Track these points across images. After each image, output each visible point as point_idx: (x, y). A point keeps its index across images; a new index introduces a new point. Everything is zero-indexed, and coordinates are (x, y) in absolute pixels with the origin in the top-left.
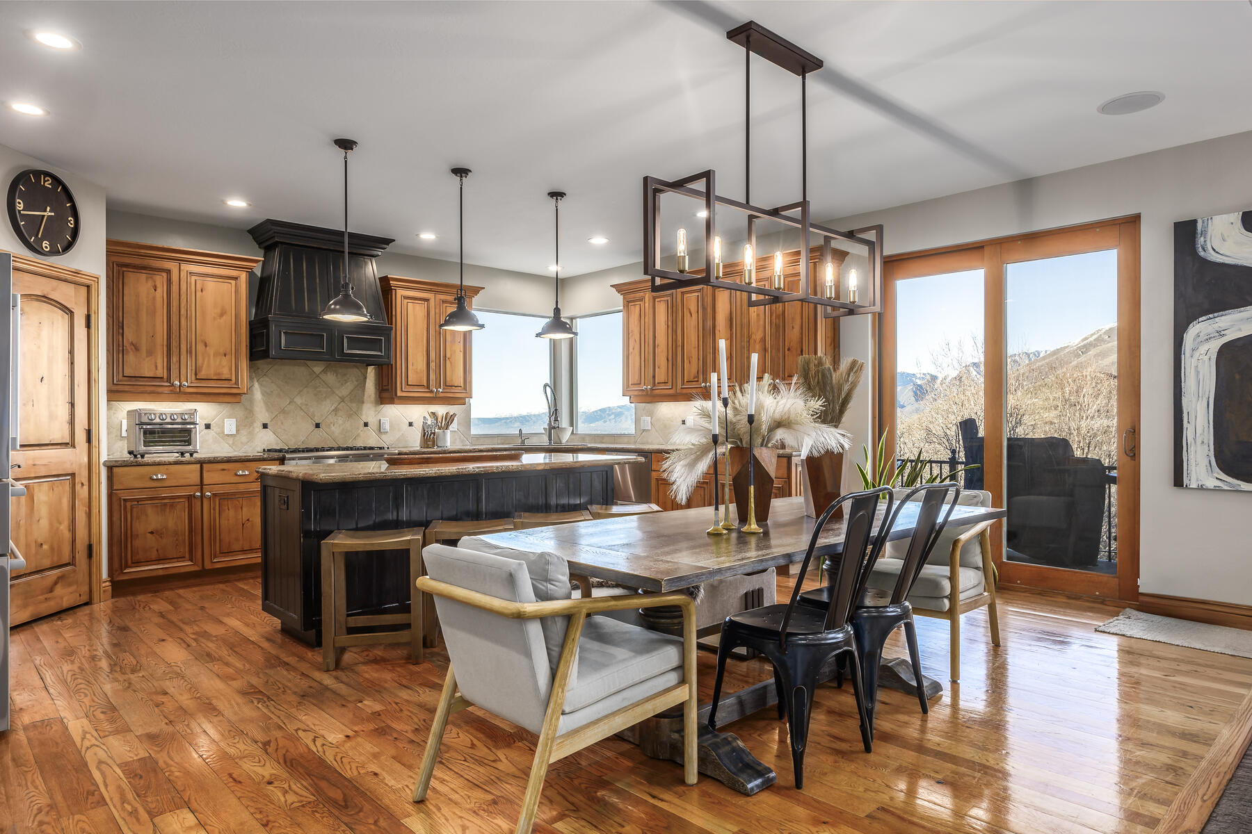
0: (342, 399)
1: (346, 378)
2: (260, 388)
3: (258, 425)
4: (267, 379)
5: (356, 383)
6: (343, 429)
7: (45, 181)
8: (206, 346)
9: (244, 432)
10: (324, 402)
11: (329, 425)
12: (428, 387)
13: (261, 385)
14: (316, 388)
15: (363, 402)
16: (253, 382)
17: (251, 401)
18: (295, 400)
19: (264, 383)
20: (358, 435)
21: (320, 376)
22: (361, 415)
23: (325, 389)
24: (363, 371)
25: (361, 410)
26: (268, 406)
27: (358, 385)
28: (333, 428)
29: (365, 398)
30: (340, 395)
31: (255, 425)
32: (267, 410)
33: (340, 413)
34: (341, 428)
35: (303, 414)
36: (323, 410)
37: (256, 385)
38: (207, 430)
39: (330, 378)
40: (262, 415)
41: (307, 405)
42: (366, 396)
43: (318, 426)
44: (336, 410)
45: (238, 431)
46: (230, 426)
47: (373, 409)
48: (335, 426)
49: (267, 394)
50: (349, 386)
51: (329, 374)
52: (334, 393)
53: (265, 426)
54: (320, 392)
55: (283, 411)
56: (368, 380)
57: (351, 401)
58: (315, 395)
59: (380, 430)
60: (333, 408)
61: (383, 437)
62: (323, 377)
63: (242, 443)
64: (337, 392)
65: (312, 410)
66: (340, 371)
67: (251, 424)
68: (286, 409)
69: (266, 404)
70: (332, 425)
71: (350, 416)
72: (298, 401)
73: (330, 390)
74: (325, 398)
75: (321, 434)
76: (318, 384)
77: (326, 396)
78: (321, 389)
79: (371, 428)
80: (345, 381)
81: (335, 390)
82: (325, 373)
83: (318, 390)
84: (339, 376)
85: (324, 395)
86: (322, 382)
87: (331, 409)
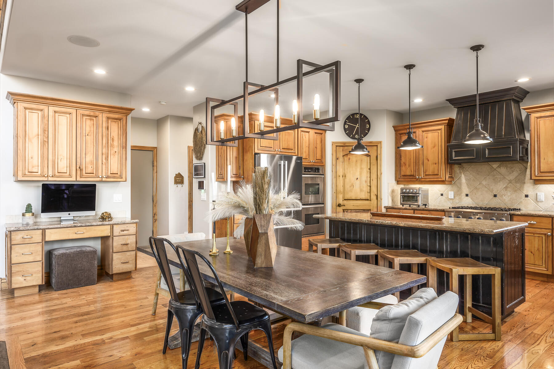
0: (510, 182)
1: (513, 170)
2: (465, 177)
3: (464, 194)
4: (468, 172)
5: (519, 172)
6: (511, 198)
7: (356, 116)
8: (428, 161)
9: (457, 198)
10: (499, 183)
11: (502, 196)
13: (465, 176)
14: (494, 176)
15: (524, 183)
16: (461, 174)
17: (460, 184)
18: (483, 182)
19: (467, 174)
20: (521, 202)
22: (523, 190)
23: (500, 176)
24: (524, 164)
25: (523, 187)
26: (468, 185)
27: (521, 173)
28: (504, 198)
29: (526, 180)
30: (509, 179)
31: (462, 195)
32: (468, 188)
33: (509, 189)
34: (510, 197)
35: (486, 189)
36: (499, 187)
37: (463, 176)
38: (442, 196)
39: (503, 170)
40: (465, 189)
41: (489, 185)
43: (495, 196)
44: (506, 188)
45: (454, 197)
46: (451, 195)
47: (532, 187)
48: (506, 196)
49: (468, 179)
50: (515, 174)
51: (502, 168)
52: (505, 178)
53: (467, 195)
54: (496, 178)
55: (476, 188)
56: (528, 170)
57: (516, 182)
58: (494, 179)
59: (537, 200)
60: (504, 186)
61: (540, 204)
62: (498, 170)
63: (456, 203)
64: (507, 178)
65: (491, 187)
66: (509, 166)
67: (460, 194)
68: (477, 187)
69: (467, 184)
70: (504, 196)
71: (515, 191)
72: (484, 183)
73: (502, 176)
74: (500, 181)
75: (497, 200)
76: (495, 174)
77: (500, 180)
78: (497, 176)
79: (530, 198)
80: (512, 171)
81: (505, 177)
82: (499, 167)
83: (495, 177)
84: (508, 169)
85: (499, 180)
86: (497, 173)
87: (503, 187)
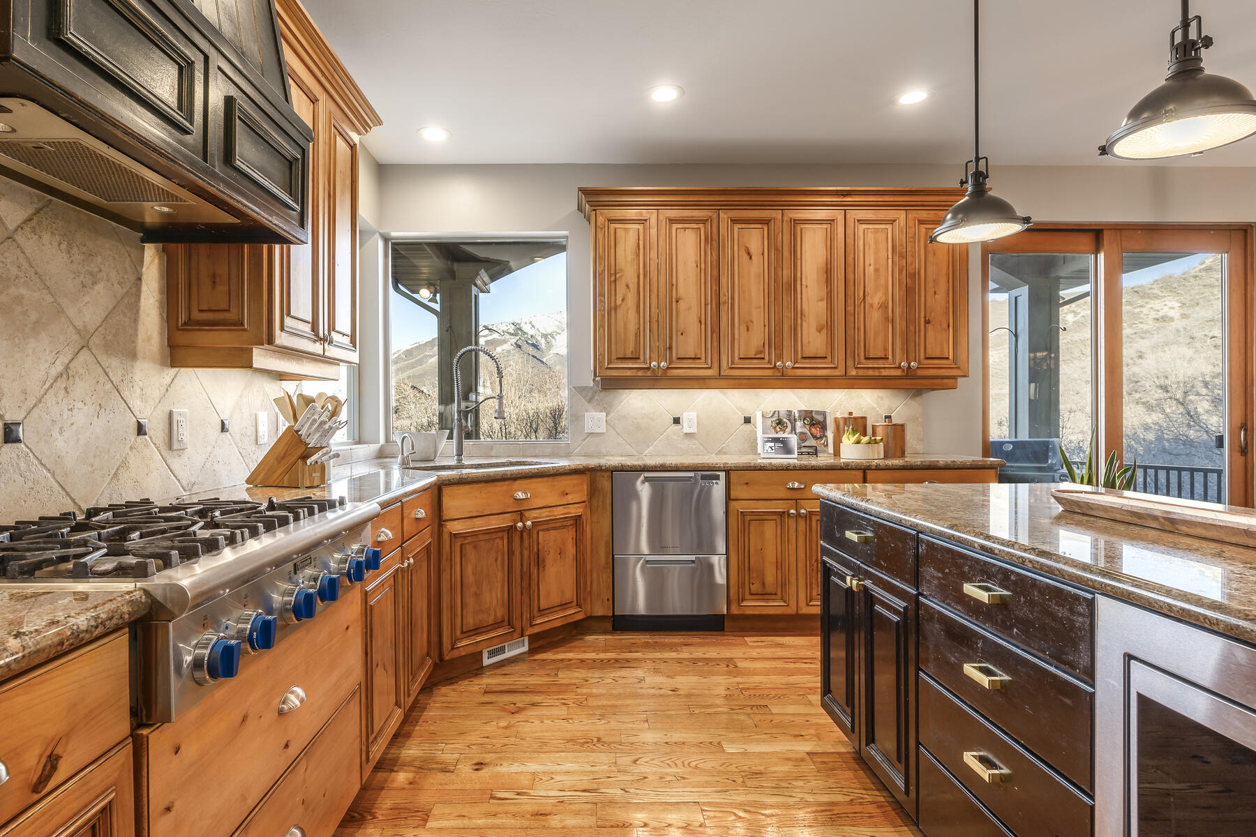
0: (84, 339)
5: (117, 289)
6: (86, 441)
10: (32, 343)
12: (315, 328)
14: (7, 282)
15: (133, 356)
20: (124, 463)
21: (20, 238)
22: (131, 394)
23: (34, 294)
24: (132, 253)
25: (130, 378)
27: (121, 297)
28: (59, 442)
29: (139, 339)
33: (77, 385)
34: (82, 438)
36: (30, 371)
39: (49, 254)
42: (140, 337)
43: (10, 433)
44: (66, 373)
47: (157, 378)
48: (65, 432)
50: (102, 296)
51: (46, 237)
52: (60, 312)
54: (19, 300)
56: (144, 288)
57: (108, 348)
58: (5, 310)
59: (171, 446)
60: (59, 367)
61: (176, 463)
62: (29, 245)
64: (71, 312)
70: (55, 433)
71: (102, 397)
73: (49, 299)
74: (37, 327)
75: (23, 466)
76: (14, 271)
77: (37, 322)
78: (23, 291)
79: (151, 438)
80: (91, 274)
81: (64, 302)
82: (33, 231)
83: (13, 291)
84: (77, 257)
85: (33, 316)
86: (25, 265)
87: (54, 372)
